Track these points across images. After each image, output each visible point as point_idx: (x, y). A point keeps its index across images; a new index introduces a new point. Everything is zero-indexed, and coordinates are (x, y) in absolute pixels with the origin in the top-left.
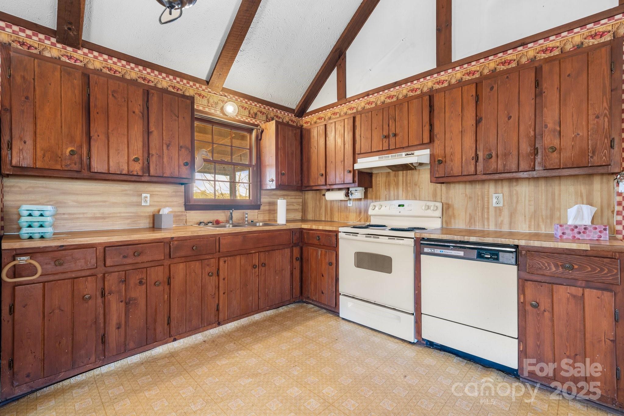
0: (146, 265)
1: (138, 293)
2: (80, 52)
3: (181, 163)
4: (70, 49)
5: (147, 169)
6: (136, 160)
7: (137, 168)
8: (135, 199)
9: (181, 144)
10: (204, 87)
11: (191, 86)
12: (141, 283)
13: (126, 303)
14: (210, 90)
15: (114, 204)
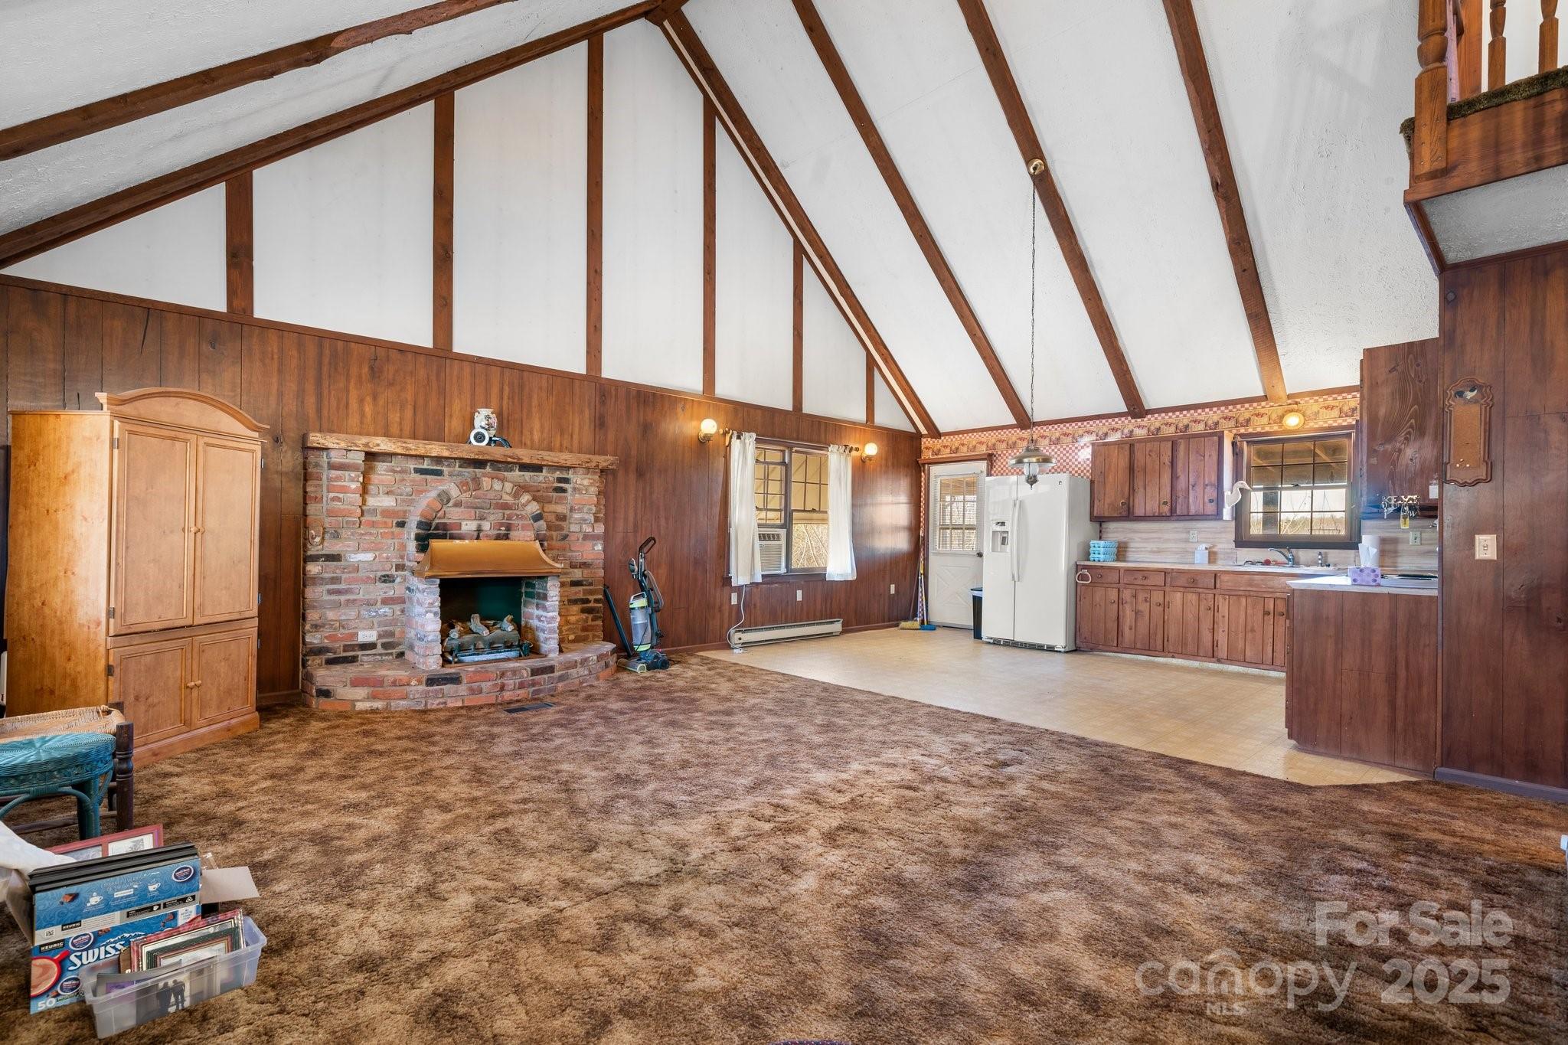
0: (1150, 588)
1: (1144, 607)
2: (1145, 419)
3: (1206, 500)
4: (1139, 420)
5: (1173, 510)
6: (1165, 503)
7: (1166, 509)
8: (1184, 536)
9: (1206, 482)
10: (1263, 404)
11: (1247, 409)
12: (1146, 601)
13: (1136, 613)
14: (1272, 404)
15: (1167, 541)
